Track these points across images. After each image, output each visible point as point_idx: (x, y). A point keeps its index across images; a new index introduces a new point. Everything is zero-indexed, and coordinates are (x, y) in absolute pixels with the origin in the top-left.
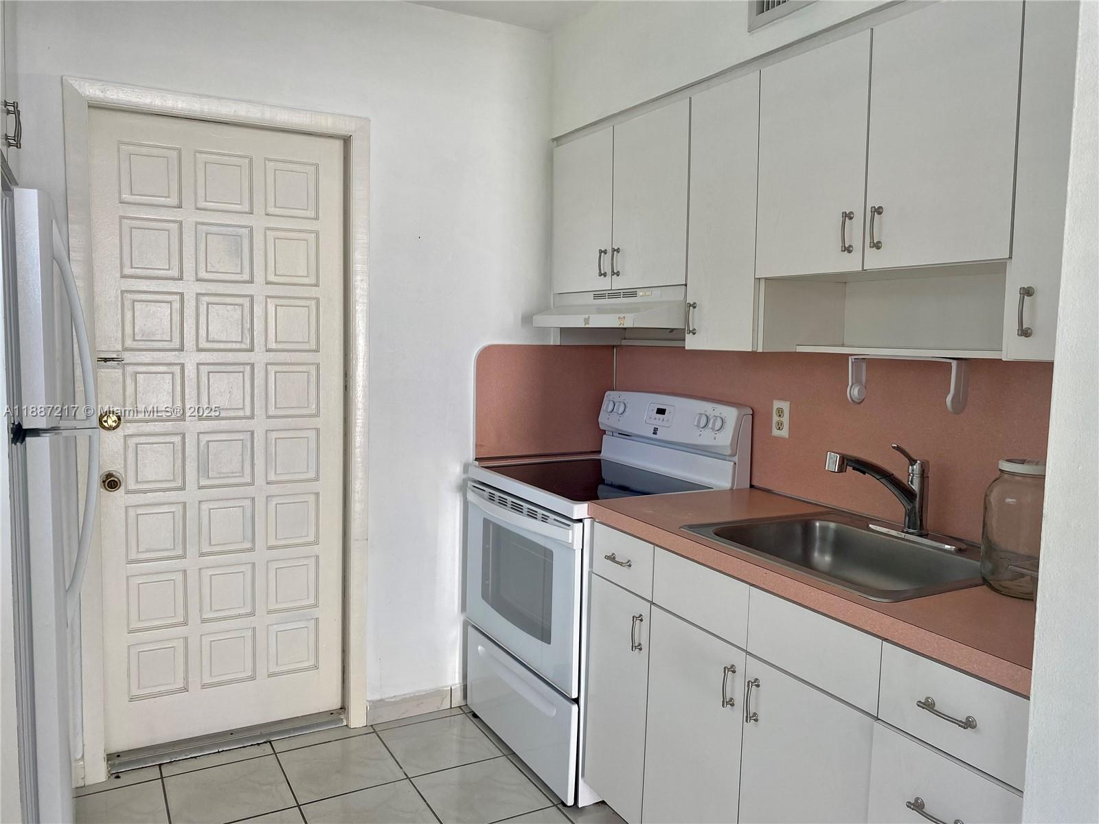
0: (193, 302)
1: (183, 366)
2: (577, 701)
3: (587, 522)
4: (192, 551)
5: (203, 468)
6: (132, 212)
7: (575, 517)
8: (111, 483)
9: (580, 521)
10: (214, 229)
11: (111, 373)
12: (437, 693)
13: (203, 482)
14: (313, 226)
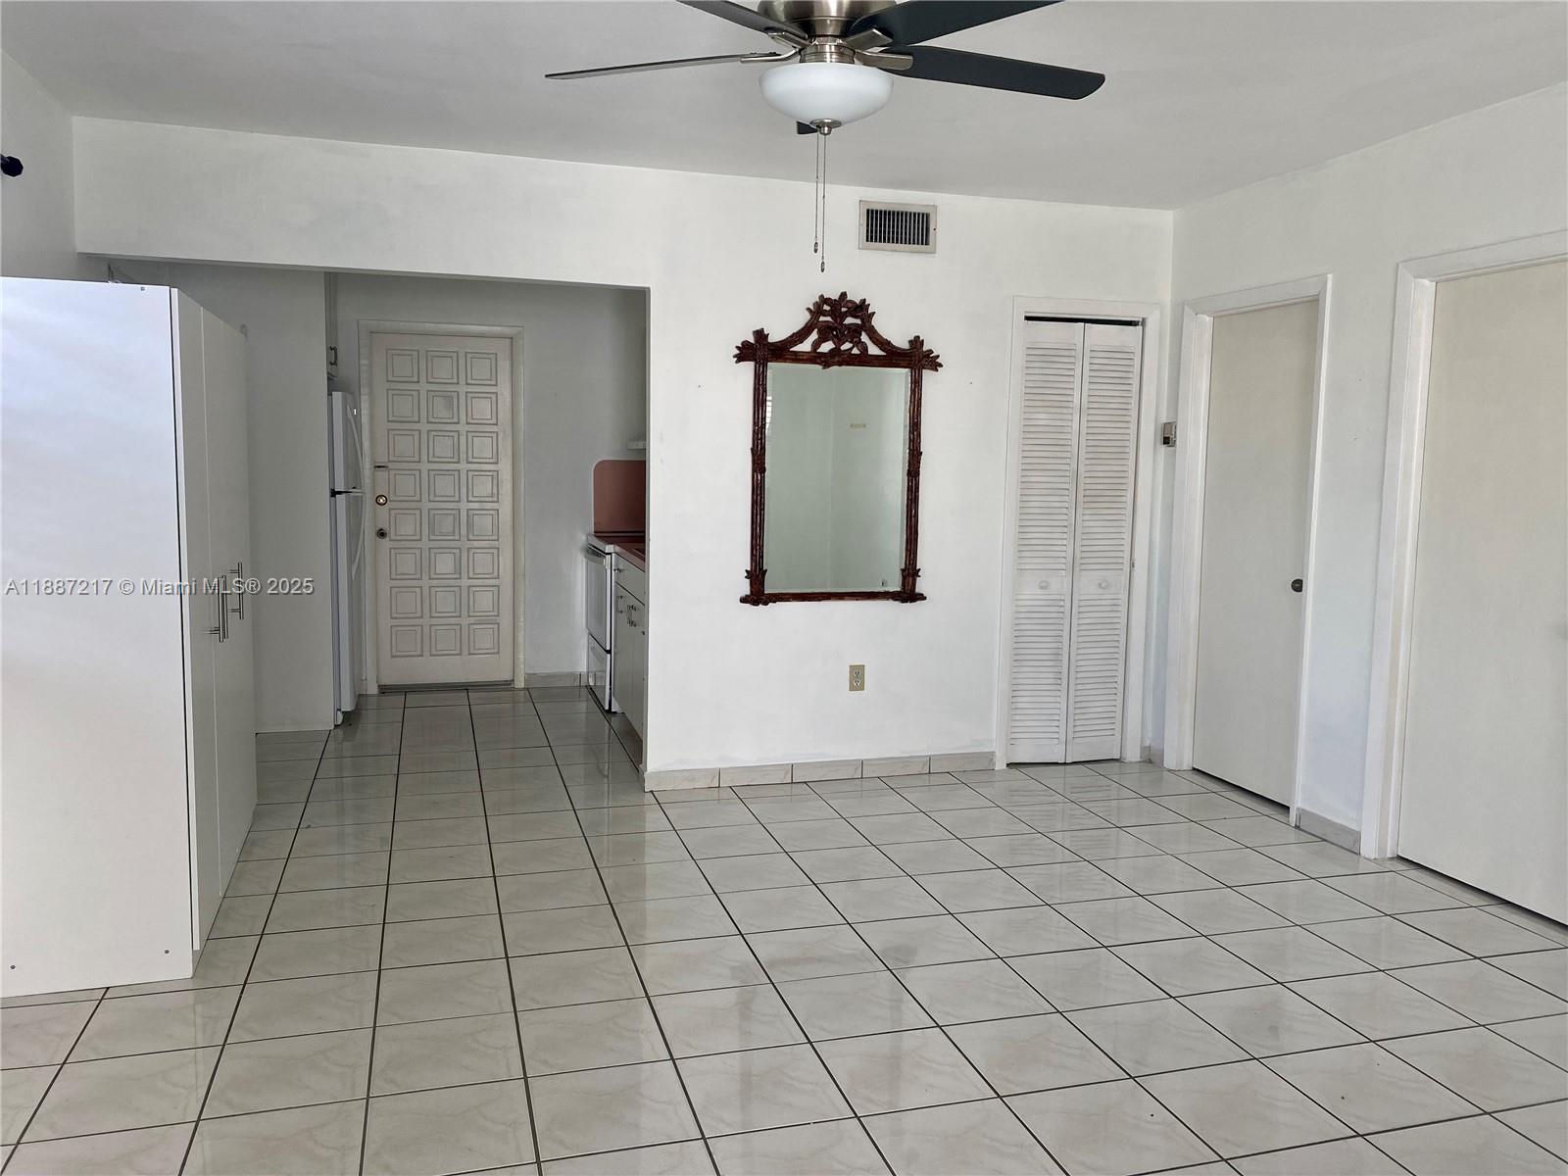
0: (426, 436)
1: (420, 471)
2: (609, 652)
3: (613, 555)
4: (425, 577)
5: (432, 530)
6: (393, 386)
7: (606, 551)
8: (382, 534)
9: (610, 554)
10: (436, 393)
11: (381, 474)
12: (572, 675)
13: (432, 537)
14: (493, 389)
